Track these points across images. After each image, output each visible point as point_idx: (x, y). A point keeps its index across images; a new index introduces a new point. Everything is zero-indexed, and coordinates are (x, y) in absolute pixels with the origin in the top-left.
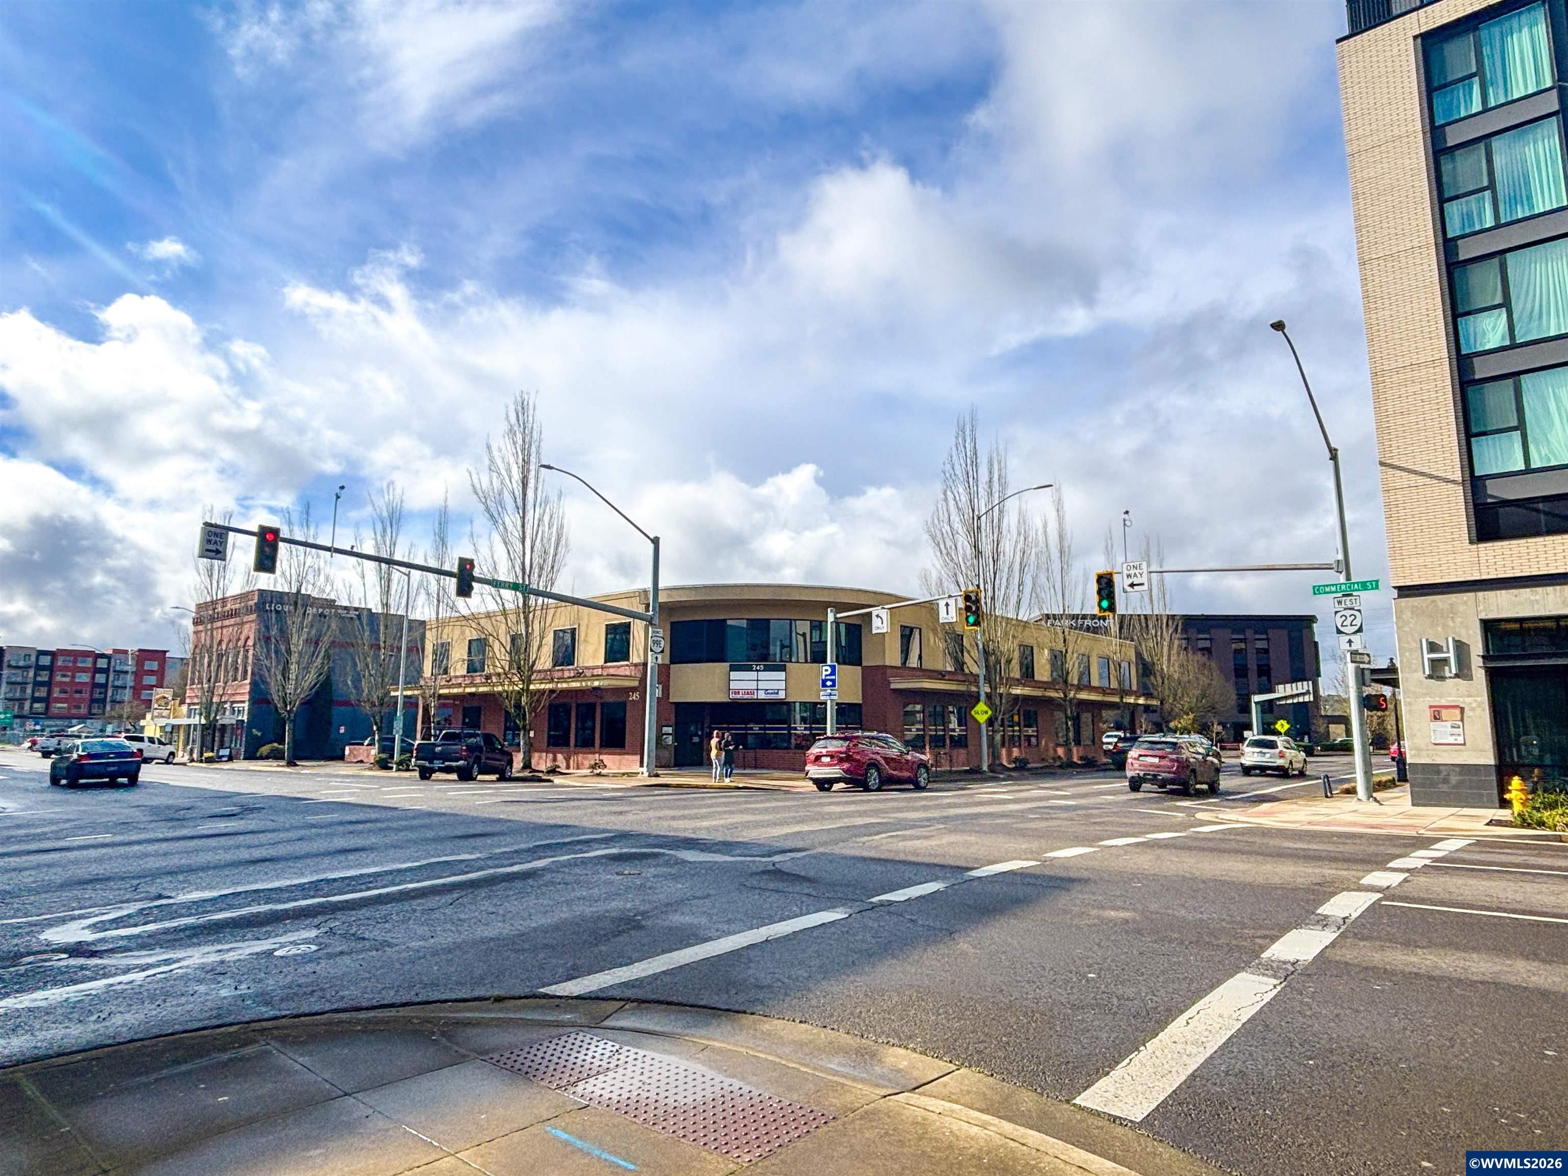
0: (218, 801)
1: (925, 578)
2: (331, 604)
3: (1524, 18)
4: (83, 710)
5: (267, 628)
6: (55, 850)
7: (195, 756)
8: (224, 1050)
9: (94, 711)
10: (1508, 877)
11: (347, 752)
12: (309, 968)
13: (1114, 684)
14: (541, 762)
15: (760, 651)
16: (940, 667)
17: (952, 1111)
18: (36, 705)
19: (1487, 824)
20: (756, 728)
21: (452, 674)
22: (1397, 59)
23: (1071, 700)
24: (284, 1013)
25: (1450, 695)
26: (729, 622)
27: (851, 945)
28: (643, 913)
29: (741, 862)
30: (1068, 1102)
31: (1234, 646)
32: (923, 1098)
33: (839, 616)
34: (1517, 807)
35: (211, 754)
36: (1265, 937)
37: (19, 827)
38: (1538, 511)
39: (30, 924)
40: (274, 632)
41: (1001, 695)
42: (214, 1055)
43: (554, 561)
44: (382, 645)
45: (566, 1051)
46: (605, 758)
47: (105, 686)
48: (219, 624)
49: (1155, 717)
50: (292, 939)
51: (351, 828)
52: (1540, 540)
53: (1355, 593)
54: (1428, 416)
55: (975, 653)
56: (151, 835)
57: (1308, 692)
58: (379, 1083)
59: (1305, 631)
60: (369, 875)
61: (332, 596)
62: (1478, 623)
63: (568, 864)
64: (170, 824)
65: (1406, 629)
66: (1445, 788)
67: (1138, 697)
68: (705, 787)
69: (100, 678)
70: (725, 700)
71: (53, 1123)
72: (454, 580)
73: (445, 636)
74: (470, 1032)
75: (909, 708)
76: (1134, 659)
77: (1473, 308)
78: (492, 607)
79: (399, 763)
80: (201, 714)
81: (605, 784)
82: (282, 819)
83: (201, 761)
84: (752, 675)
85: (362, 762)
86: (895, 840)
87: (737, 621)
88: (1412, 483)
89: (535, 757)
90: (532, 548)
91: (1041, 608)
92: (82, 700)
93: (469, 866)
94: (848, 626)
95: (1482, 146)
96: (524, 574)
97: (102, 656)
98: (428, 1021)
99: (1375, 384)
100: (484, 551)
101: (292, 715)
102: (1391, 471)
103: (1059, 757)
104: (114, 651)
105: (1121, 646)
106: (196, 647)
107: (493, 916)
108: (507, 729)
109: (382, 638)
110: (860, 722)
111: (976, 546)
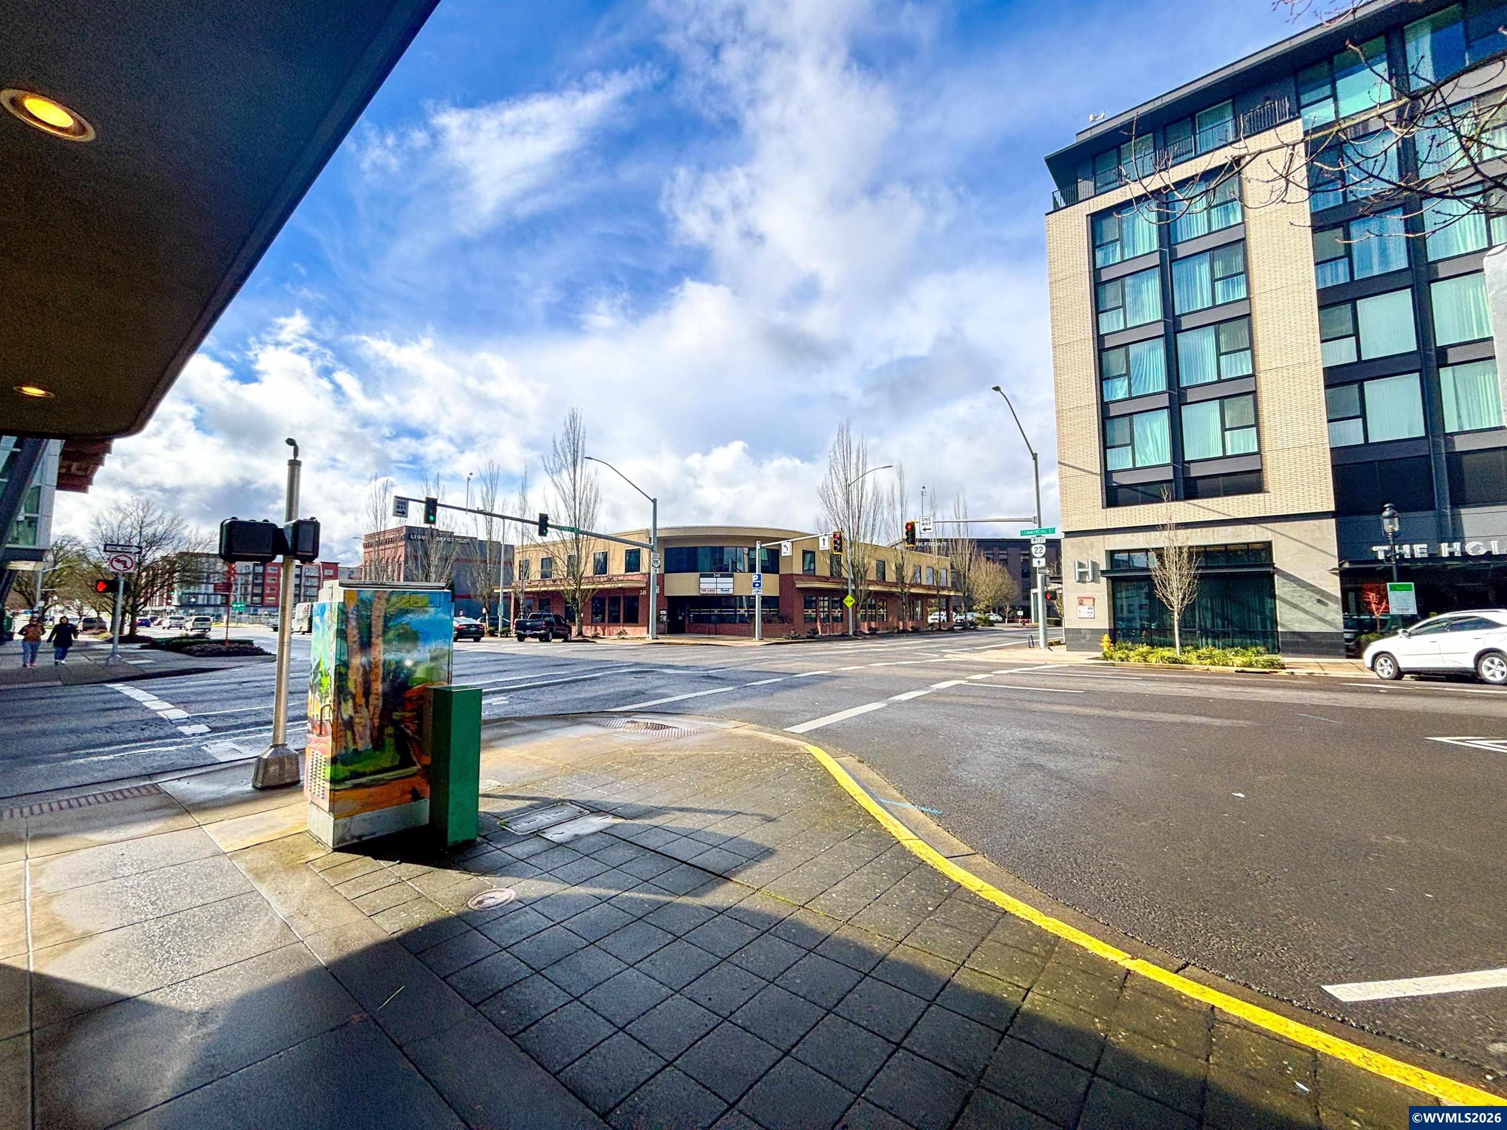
2: (451, 535)
3: (1144, 208)
5: (413, 550)
13: (936, 583)
14: (588, 631)
15: (718, 566)
16: (825, 575)
19: (1089, 659)
20: (716, 611)
21: (532, 579)
22: (1078, 227)
23: (906, 593)
25: (1088, 591)
26: (699, 549)
28: (646, 689)
29: (693, 673)
31: (1023, 557)
33: (763, 545)
34: (1105, 650)
38: (1138, 491)
40: (420, 553)
41: (862, 591)
43: (593, 512)
44: (489, 561)
46: (628, 629)
47: (299, 585)
48: (381, 547)
50: (496, 700)
52: (1137, 507)
53: (1042, 535)
54: (1084, 437)
55: (846, 565)
61: (452, 530)
62: (1104, 552)
65: (1068, 555)
66: (1083, 641)
67: (950, 591)
68: (684, 644)
70: (697, 595)
72: (535, 526)
73: (526, 556)
75: (808, 599)
77: (1110, 376)
78: (557, 540)
79: (502, 633)
81: (627, 642)
84: (714, 580)
87: (704, 549)
88: (1074, 474)
89: (584, 628)
90: (580, 505)
94: (768, 551)
95: (1119, 282)
96: (575, 521)
100: (554, 509)
102: (1063, 467)
103: (899, 627)
106: (366, 561)
108: (567, 612)
109: (488, 556)
110: (777, 607)
111: (848, 502)
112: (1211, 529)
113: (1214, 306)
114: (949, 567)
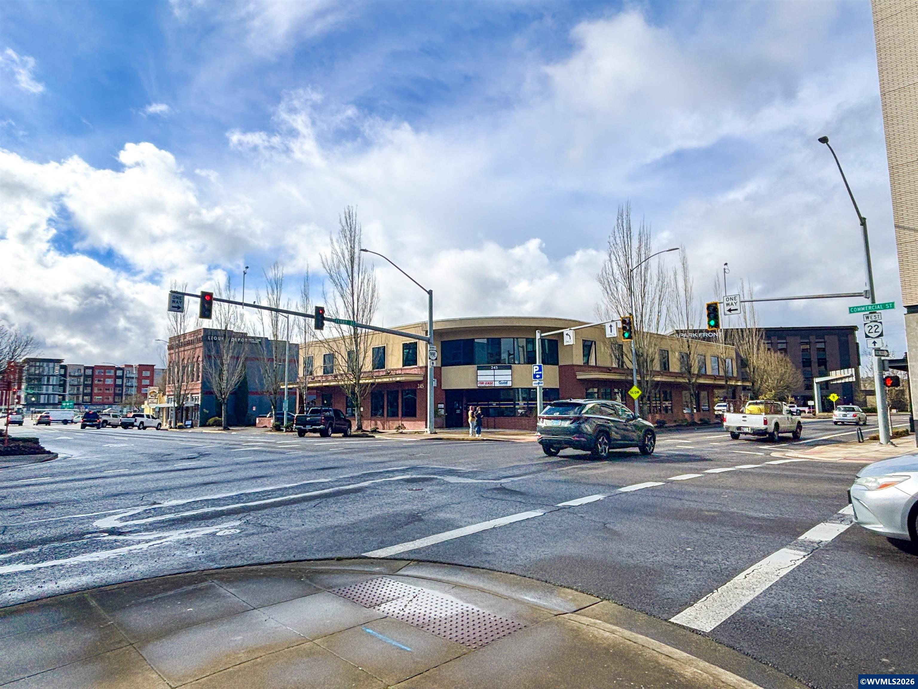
0: (186, 450)
1: (598, 309)
2: (244, 335)
4: (111, 399)
5: (209, 350)
6: (100, 478)
7: (172, 425)
8: (189, 584)
9: (116, 400)
11: (257, 421)
12: (235, 542)
13: (722, 373)
14: (368, 426)
15: (495, 357)
16: (608, 365)
17: (595, 624)
18: (86, 398)
20: (494, 404)
21: (315, 375)
23: (693, 384)
24: (222, 566)
26: (476, 340)
27: (544, 531)
28: (423, 513)
29: (481, 483)
30: (666, 620)
31: (802, 347)
32: (579, 616)
33: (543, 335)
35: (181, 424)
36: (802, 527)
37: (80, 465)
39: (88, 518)
40: (213, 353)
41: (647, 381)
42: (185, 587)
43: (371, 307)
44: (274, 358)
45: (376, 587)
46: (406, 424)
47: (121, 386)
48: (182, 349)
50: (226, 526)
51: (259, 464)
53: (877, 311)
55: (630, 355)
56: (149, 470)
57: (852, 376)
58: (274, 603)
59: (849, 336)
60: (269, 491)
61: (245, 331)
63: (381, 484)
64: (160, 463)
65: (913, 333)
67: (737, 381)
68: (463, 440)
69: (119, 382)
70: (475, 387)
71: (104, 619)
72: (314, 320)
73: (310, 353)
74: (323, 576)
75: (590, 391)
78: (336, 334)
79: (287, 427)
80: (174, 401)
81: (405, 438)
82: (221, 460)
83: (176, 428)
84: (491, 372)
85: (266, 427)
86: (576, 470)
87: (481, 340)
89: (364, 422)
90: (358, 299)
91: (673, 327)
92: (109, 394)
93: (324, 486)
94: (549, 341)
96: (354, 315)
97: (119, 369)
98: (300, 570)
99: (892, 174)
100: (331, 301)
101: (226, 401)
102: (903, 231)
103: (686, 419)
104: (126, 366)
105: (726, 348)
106: (170, 362)
107: (337, 514)
108: (347, 407)
109: (274, 356)
110: (558, 399)
111: (630, 289)
114: (734, 356)
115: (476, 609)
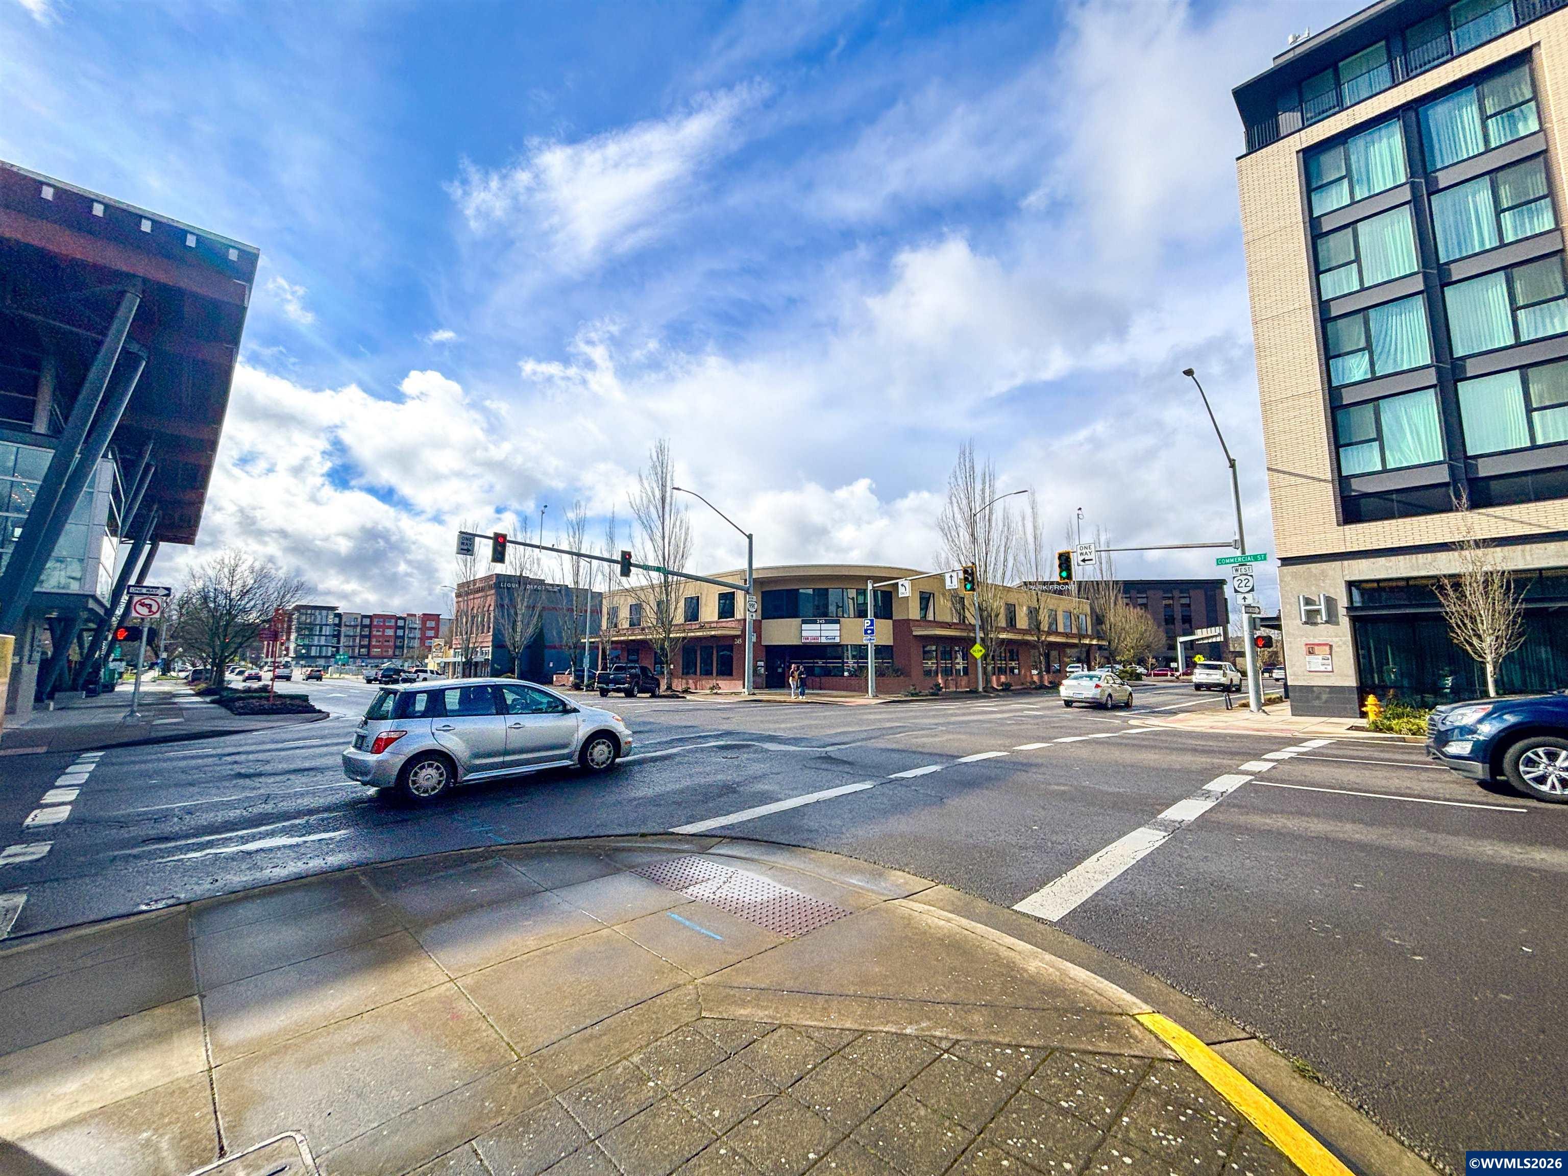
2: (542, 582)
3: (1383, 132)
4: (390, 653)
5: (502, 598)
9: (397, 653)
10: (1352, 766)
11: (555, 679)
13: (1075, 631)
14: (678, 685)
15: (822, 610)
16: (948, 620)
17: (929, 911)
18: (362, 650)
19: (1348, 729)
20: (820, 663)
21: (620, 627)
22: (1283, 169)
23: (1043, 642)
24: (511, 841)
25: (1321, 636)
26: (801, 591)
27: (873, 805)
28: (738, 784)
29: (805, 751)
30: (1008, 908)
31: (1164, 602)
32: (911, 903)
33: (875, 585)
34: (1372, 717)
36: (1162, 804)
38: (1392, 500)
40: (506, 601)
41: (991, 639)
43: (684, 551)
44: (575, 608)
45: (684, 867)
46: (721, 683)
47: (403, 637)
48: (472, 597)
49: (1106, 653)
52: (1393, 522)
53: (1248, 564)
54: (1305, 433)
55: (972, 609)
57: (1219, 635)
58: (568, 884)
59: (1217, 591)
61: (542, 578)
62: (1344, 584)
63: (689, 751)
65: (1288, 588)
66: (1317, 703)
67: (1092, 639)
68: (785, 702)
69: (400, 632)
70: (799, 643)
71: (377, 900)
72: (619, 566)
73: (615, 603)
74: (625, 854)
75: (928, 648)
76: (1089, 612)
77: (1342, 352)
78: (644, 583)
79: (587, 686)
80: (462, 656)
81: (720, 699)
84: (817, 626)
85: (564, 685)
86: (911, 737)
87: (806, 590)
88: (1293, 483)
89: (674, 683)
90: (669, 543)
91: (1020, 578)
92: (389, 647)
94: (882, 592)
95: (1350, 230)
96: (664, 560)
97: (400, 618)
98: (598, 847)
99: (1264, 412)
101: (519, 655)
102: (1276, 475)
103: (1034, 682)
104: (408, 615)
105: (1079, 602)
106: (458, 611)
108: (656, 663)
109: (575, 605)
110: (892, 658)
111: (973, 535)
112: (1520, 547)
113: (1503, 245)
115: (796, 893)
